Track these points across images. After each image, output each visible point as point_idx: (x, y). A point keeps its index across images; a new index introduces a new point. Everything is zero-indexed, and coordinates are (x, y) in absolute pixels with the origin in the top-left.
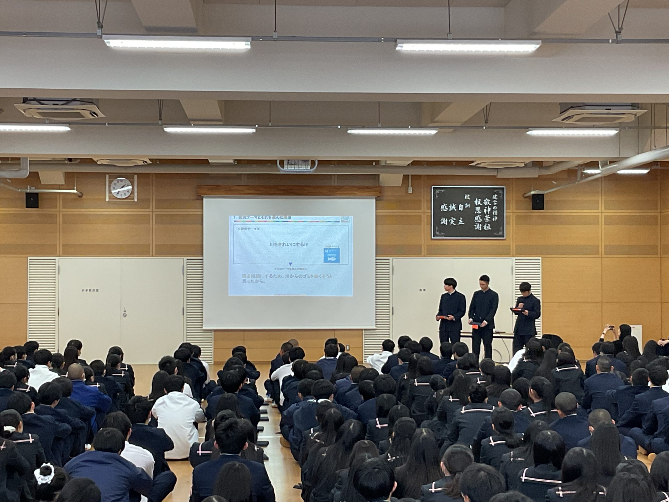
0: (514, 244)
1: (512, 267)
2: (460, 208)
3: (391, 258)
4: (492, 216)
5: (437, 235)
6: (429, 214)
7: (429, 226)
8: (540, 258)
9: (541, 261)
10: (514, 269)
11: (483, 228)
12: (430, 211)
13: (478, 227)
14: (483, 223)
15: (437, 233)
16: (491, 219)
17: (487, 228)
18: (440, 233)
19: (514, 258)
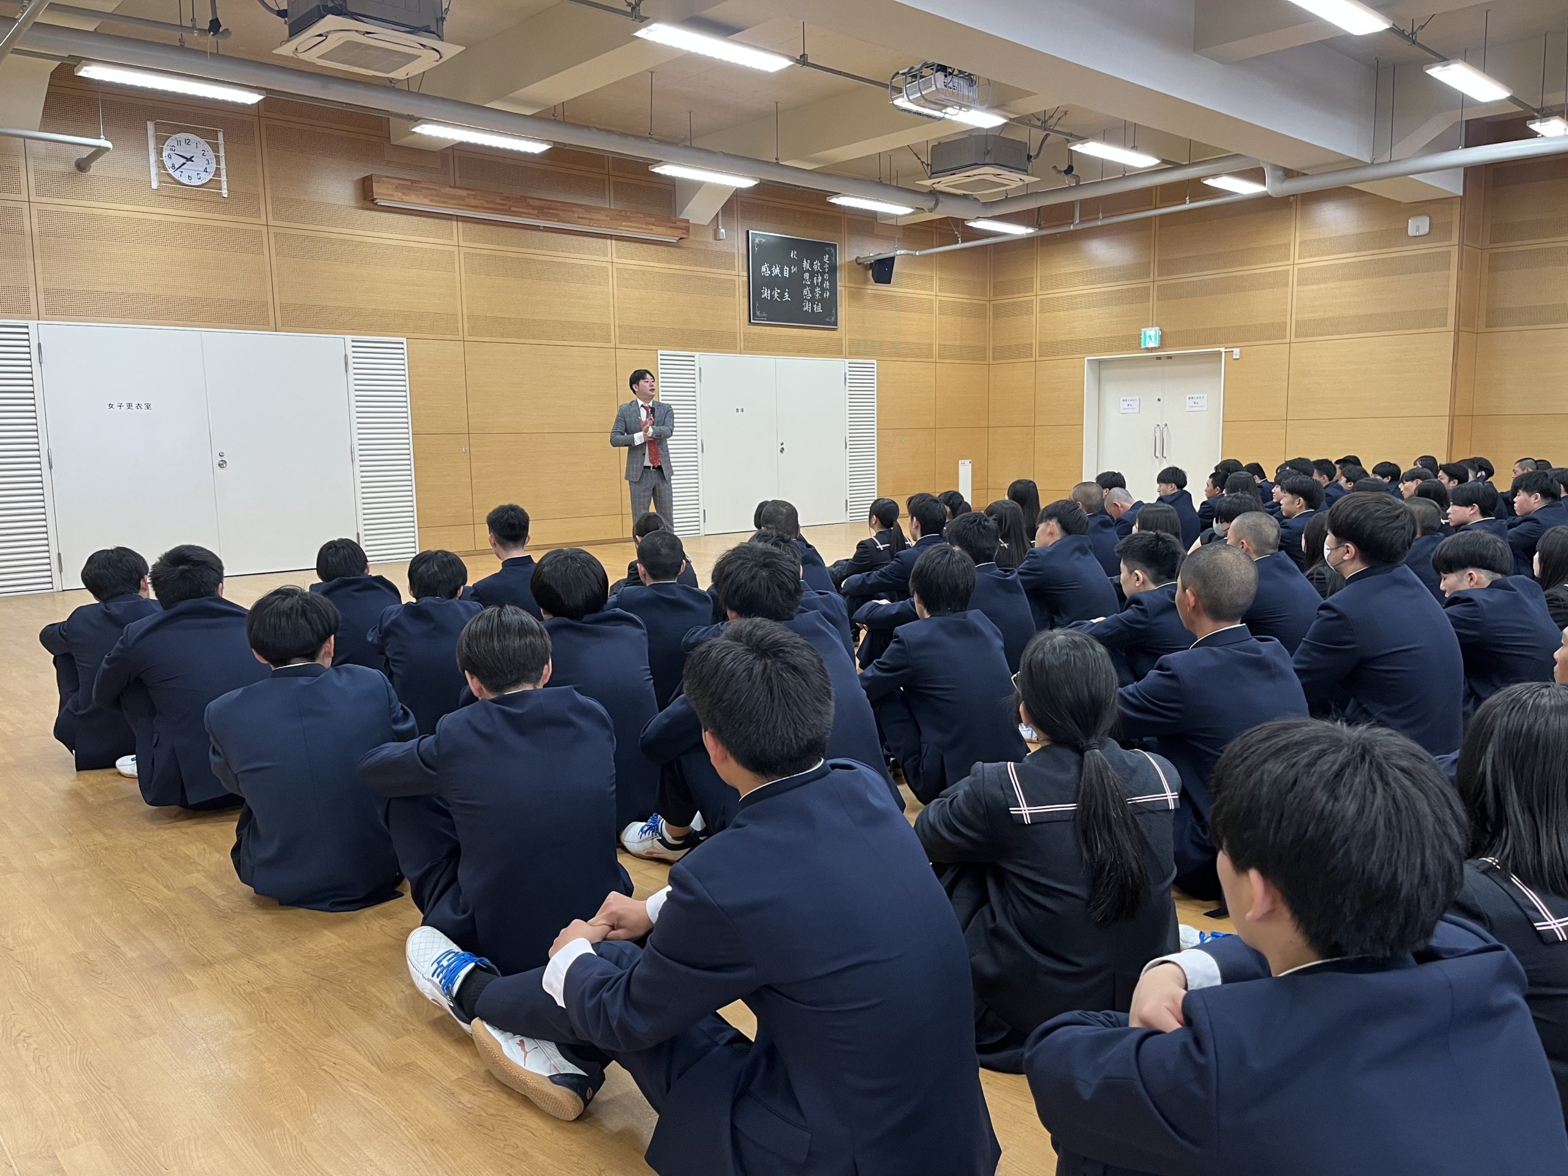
0: (847, 336)
1: (845, 373)
2: (785, 273)
3: (696, 354)
4: (823, 290)
5: (758, 317)
6: (746, 279)
7: (746, 300)
8: (875, 362)
9: (875, 366)
10: (848, 377)
11: (813, 308)
12: (746, 274)
13: (807, 307)
14: (813, 301)
15: (758, 313)
16: (821, 295)
17: (818, 309)
18: (761, 313)
19: (847, 361)
